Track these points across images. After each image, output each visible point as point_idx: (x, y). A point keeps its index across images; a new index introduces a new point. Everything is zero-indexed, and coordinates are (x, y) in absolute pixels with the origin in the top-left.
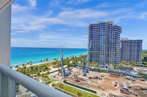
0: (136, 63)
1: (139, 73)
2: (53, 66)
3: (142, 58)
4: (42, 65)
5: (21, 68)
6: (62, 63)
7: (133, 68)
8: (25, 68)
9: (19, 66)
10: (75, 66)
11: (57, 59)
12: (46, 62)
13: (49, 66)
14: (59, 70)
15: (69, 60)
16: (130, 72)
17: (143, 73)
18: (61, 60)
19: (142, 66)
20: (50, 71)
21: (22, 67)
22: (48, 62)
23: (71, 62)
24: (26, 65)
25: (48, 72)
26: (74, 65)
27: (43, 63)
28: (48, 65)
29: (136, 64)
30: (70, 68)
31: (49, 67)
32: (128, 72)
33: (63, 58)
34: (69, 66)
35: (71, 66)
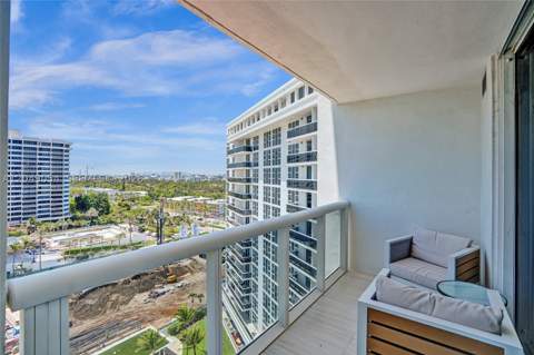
0: (54, 221)
1: (67, 253)
3: (71, 200)
7: (45, 240)
16: (37, 260)
17: (78, 247)
19: (70, 227)
29: (53, 226)
32: (28, 260)
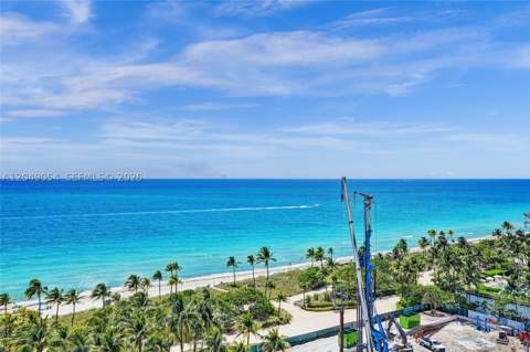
2: (300, 297)
4: (234, 286)
5: (124, 303)
6: (365, 278)
8: (142, 300)
9: (113, 290)
10: (461, 311)
11: (326, 255)
12: (260, 271)
13: (281, 298)
14: (343, 330)
15: (415, 266)
18: (353, 258)
20: (284, 332)
21: (126, 294)
22: (273, 271)
23: (425, 279)
24: (147, 282)
25: (274, 338)
26: (449, 300)
27: (242, 276)
28: (275, 293)
30: (425, 320)
31: (275, 304)
33: (366, 248)
34: (416, 303)
35: (429, 307)
